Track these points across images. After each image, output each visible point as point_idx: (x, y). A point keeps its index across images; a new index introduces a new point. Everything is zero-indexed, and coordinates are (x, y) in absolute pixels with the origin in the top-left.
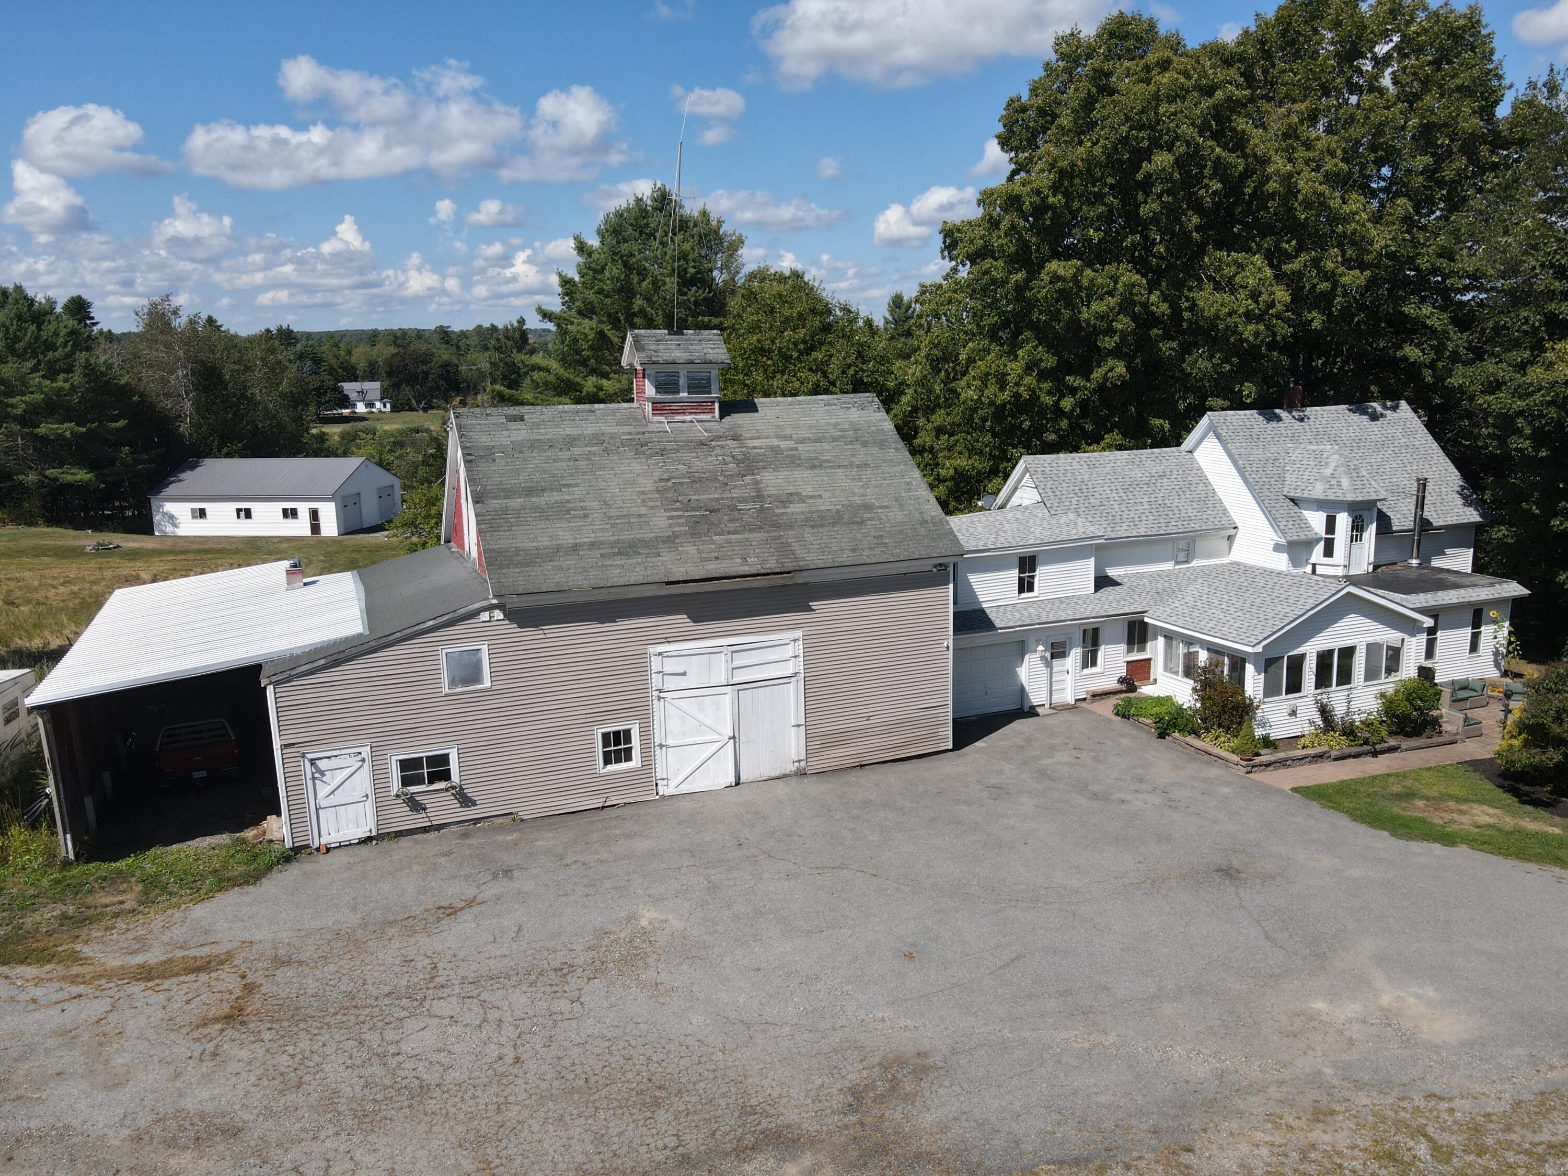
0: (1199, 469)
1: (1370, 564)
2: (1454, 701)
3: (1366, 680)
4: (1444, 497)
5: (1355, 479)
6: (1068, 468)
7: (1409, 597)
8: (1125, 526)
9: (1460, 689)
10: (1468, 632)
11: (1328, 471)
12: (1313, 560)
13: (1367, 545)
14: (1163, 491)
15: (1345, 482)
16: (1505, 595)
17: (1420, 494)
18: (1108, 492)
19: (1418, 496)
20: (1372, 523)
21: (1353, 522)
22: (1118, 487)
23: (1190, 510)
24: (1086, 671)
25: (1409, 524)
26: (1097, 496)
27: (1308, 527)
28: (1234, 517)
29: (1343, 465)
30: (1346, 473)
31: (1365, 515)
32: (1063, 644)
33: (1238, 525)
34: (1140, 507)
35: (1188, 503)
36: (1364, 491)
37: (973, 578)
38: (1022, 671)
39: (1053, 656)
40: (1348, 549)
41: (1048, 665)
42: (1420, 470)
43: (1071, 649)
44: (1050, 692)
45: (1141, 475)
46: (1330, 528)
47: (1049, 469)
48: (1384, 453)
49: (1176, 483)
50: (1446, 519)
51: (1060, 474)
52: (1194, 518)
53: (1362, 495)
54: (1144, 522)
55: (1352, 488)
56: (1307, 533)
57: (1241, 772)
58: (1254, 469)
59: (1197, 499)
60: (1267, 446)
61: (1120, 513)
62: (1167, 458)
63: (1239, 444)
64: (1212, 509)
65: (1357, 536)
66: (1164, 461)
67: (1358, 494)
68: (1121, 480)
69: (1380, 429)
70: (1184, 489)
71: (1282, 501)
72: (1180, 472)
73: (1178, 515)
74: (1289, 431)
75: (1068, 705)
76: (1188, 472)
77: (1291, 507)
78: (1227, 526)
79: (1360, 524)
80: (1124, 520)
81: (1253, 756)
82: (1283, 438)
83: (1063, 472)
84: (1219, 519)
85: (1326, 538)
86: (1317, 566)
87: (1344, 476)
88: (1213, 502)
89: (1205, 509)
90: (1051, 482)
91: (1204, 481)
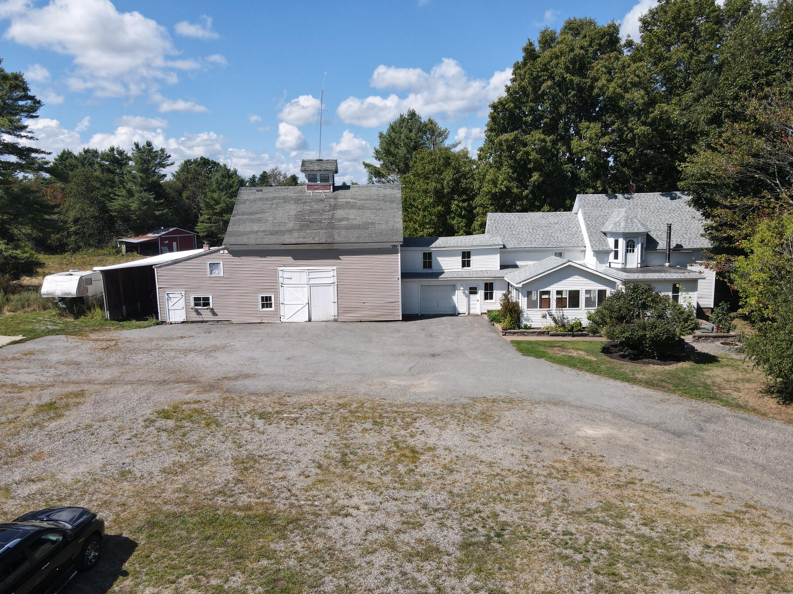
0: (577, 221)
1: (638, 263)
3: (585, 307)
5: (629, 223)
6: (508, 218)
7: (629, 274)
10: (670, 295)
11: (618, 220)
12: (609, 261)
13: (636, 254)
14: (553, 230)
17: (669, 232)
18: (524, 229)
21: (628, 243)
22: (530, 227)
23: (564, 238)
24: (486, 301)
27: (607, 245)
28: (584, 241)
29: (625, 217)
31: (635, 240)
32: (475, 288)
33: (586, 245)
34: (537, 236)
35: (564, 235)
37: (439, 259)
38: (455, 298)
39: (471, 293)
40: (624, 255)
41: (467, 296)
42: (691, 223)
43: (479, 291)
44: (469, 308)
45: (545, 223)
46: (616, 246)
47: (498, 218)
48: (673, 214)
49: (562, 227)
50: (694, 246)
51: (503, 221)
52: (564, 242)
53: (629, 230)
54: (537, 242)
55: (624, 227)
56: (605, 248)
57: (501, 335)
58: (590, 219)
59: (570, 234)
60: (604, 210)
61: (526, 238)
62: (563, 216)
63: (587, 209)
64: (576, 238)
65: (630, 250)
66: (560, 217)
67: (627, 230)
68: (533, 224)
69: (677, 203)
70: (565, 229)
71: (598, 233)
72: (567, 222)
73: (556, 240)
74: (620, 204)
75: (477, 314)
76: (571, 222)
77: (602, 236)
78: (580, 246)
79: (632, 244)
80: (526, 241)
81: (509, 329)
82: (615, 207)
83: (505, 220)
84: (577, 243)
85: (615, 250)
86: (611, 264)
87: (623, 221)
88: (578, 235)
89: (572, 238)
90: (497, 224)
91: (578, 226)
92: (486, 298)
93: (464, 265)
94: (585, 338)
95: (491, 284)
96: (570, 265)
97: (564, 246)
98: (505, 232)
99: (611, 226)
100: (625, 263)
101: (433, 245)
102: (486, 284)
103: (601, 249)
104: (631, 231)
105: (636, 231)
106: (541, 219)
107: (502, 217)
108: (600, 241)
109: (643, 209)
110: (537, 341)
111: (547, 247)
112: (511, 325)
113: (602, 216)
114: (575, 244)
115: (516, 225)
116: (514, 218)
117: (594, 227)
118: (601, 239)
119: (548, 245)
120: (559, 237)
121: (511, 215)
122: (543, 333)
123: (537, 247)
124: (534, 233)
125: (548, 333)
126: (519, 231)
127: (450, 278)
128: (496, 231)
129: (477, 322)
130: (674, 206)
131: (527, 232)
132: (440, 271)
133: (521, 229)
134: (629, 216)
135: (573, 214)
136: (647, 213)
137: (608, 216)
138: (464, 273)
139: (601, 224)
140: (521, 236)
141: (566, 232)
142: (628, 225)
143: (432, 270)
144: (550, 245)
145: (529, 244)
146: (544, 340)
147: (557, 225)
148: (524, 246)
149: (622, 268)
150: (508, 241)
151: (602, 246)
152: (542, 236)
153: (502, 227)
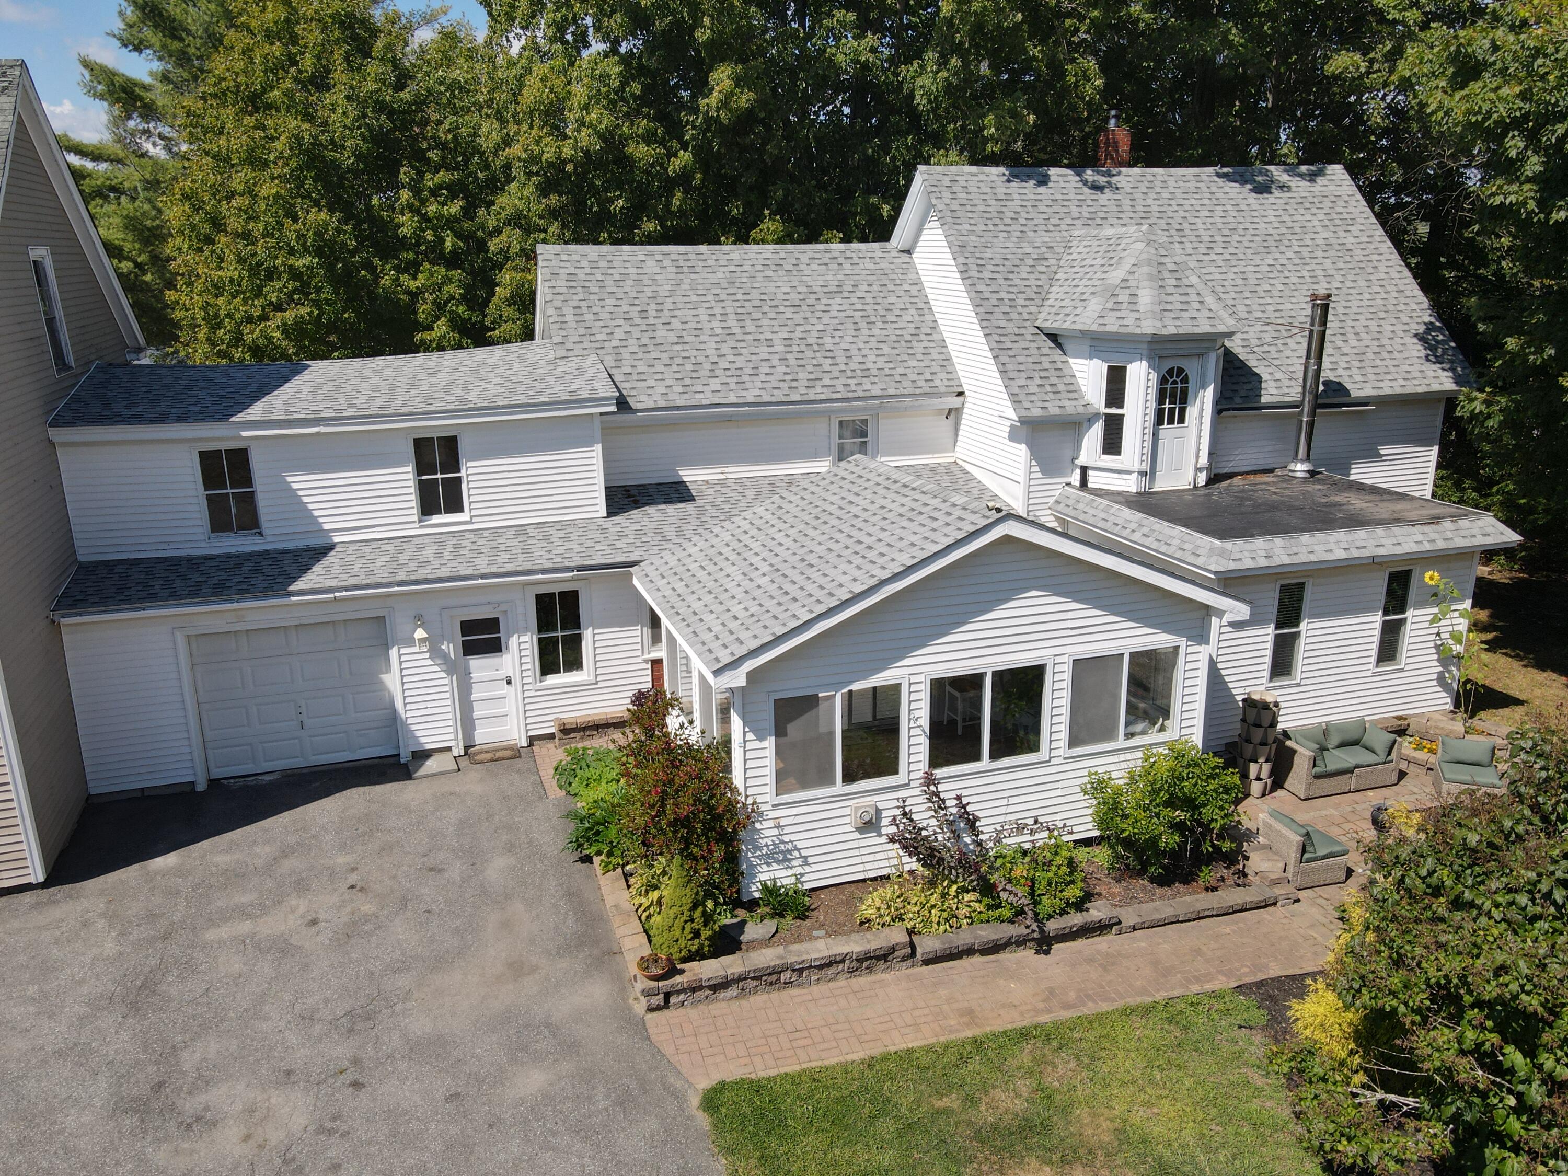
0: (917, 283)
1: (1198, 470)
2: (1317, 777)
3: (1073, 742)
4: (1385, 341)
5: (1170, 290)
6: (632, 270)
7: (1228, 544)
8: (715, 384)
9: (1342, 745)
10: (1376, 620)
11: (1116, 276)
12: (1082, 460)
13: (1194, 431)
14: (825, 320)
15: (1146, 297)
16: (1460, 543)
17: (1316, 328)
18: (704, 318)
19: (1311, 332)
20: (1204, 387)
21: (1163, 381)
22: (729, 310)
23: (872, 358)
24: (552, 680)
25: (1294, 393)
26: (676, 324)
27: (1073, 390)
28: (960, 373)
29: (1149, 262)
30: (1151, 278)
31: (1192, 368)
32: (492, 624)
33: (966, 388)
34: (763, 350)
35: (873, 344)
36: (1186, 315)
37: (299, 482)
38: (390, 681)
39: (470, 649)
40: (1149, 438)
41: (451, 668)
42: (1345, 291)
43: (509, 636)
44: (468, 723)
45: (788, 290)
46: (1115, 394)
47: (588, 271)
48: (1278, 255)
49: (859, 307)
50: (1381, 384)
51: (609, 282)
52: (874, 372)
53: (1178, 323)
54: (763, 377)
55: (1157, 308)
56: (1066, 403)
57: (640, 1007)
58: (986, 275)
59: (894, 338)
60: (1031, 234)
61: (715, 359)
62: (856, 260)
63: (968, 227)
64: (920, 357)
65: (1172, 411)
66: (847, 266)
67: (1167, 322)
68: (739, 297)
69: (1281, 212)
70: (873, 319)
71: (1030, 337)
72: (875, 288)
73: (843, 367)
74: (1085, 209)
75: (511, 748)
76: (891, 287)
77: (1046, 351)
78: (943, 389)
79: (1179, 385)
80: (717, 373)
81: (684, 960)
82: (1070, 221)
83: (617, 277)
84: (928, 377)
85: (1107, 415)
86: (1090, 473)
87: (1146, 283)
88: (926, 344)
89: (905, 357)
90: (581, 296)
91: (921, 305)
92: (548, 666)
93: (428, 506)
94: (1100, 943)
95: (570, 600)
96: (1007, 540)
97: (876, 391)
98: (619, 334)
99: (1094, 306)
100: (1149, 474)
101: (255, 411)
102: (545, 603)
103: (1054, 410)
104: (1186, 328)
105: (1204, 328)
106: (770, 273)
107: (603, 264)
108: (1043, 374)
109: (1173, 232)
110: (870, 1063)
111: (806, 398)
112: (696, 934)
113: (1031, 262)
114: (921, 383)
115: (670, 300)
116: (658, 270)
117: (1007, 309)
118: (1046, 365)
119: (811, 391)
120: (854, 352)
121: (643, 258)
122: (884, 957)
123: (767, 398)
124: (750, 337)
125: (913, 954)
126: (680, 326)
127: (347, 589)
128: (582, 331)
129: (505, 838)
130: (1273, 219)
131: (718, 331)
132: (302, 543)
133: (690, 318)
134: (1163, 260)
135: (895, 254)
136: (1190, 251)
137: (1052, 262)
138: (429, 552)
139: (1034, 296)
140: (695, 353)
141: (876, 331)
142: (1170, 299)
143: (257, 539)
144: (819, 389)
145: (733, 386)
146: (910, 1051)
147: (839, 301)
148: (710, 395)
149: (1139, 494)
150: (635, 377)
151: (1051, 396)
152: (782, 349)
153: (608, 309)
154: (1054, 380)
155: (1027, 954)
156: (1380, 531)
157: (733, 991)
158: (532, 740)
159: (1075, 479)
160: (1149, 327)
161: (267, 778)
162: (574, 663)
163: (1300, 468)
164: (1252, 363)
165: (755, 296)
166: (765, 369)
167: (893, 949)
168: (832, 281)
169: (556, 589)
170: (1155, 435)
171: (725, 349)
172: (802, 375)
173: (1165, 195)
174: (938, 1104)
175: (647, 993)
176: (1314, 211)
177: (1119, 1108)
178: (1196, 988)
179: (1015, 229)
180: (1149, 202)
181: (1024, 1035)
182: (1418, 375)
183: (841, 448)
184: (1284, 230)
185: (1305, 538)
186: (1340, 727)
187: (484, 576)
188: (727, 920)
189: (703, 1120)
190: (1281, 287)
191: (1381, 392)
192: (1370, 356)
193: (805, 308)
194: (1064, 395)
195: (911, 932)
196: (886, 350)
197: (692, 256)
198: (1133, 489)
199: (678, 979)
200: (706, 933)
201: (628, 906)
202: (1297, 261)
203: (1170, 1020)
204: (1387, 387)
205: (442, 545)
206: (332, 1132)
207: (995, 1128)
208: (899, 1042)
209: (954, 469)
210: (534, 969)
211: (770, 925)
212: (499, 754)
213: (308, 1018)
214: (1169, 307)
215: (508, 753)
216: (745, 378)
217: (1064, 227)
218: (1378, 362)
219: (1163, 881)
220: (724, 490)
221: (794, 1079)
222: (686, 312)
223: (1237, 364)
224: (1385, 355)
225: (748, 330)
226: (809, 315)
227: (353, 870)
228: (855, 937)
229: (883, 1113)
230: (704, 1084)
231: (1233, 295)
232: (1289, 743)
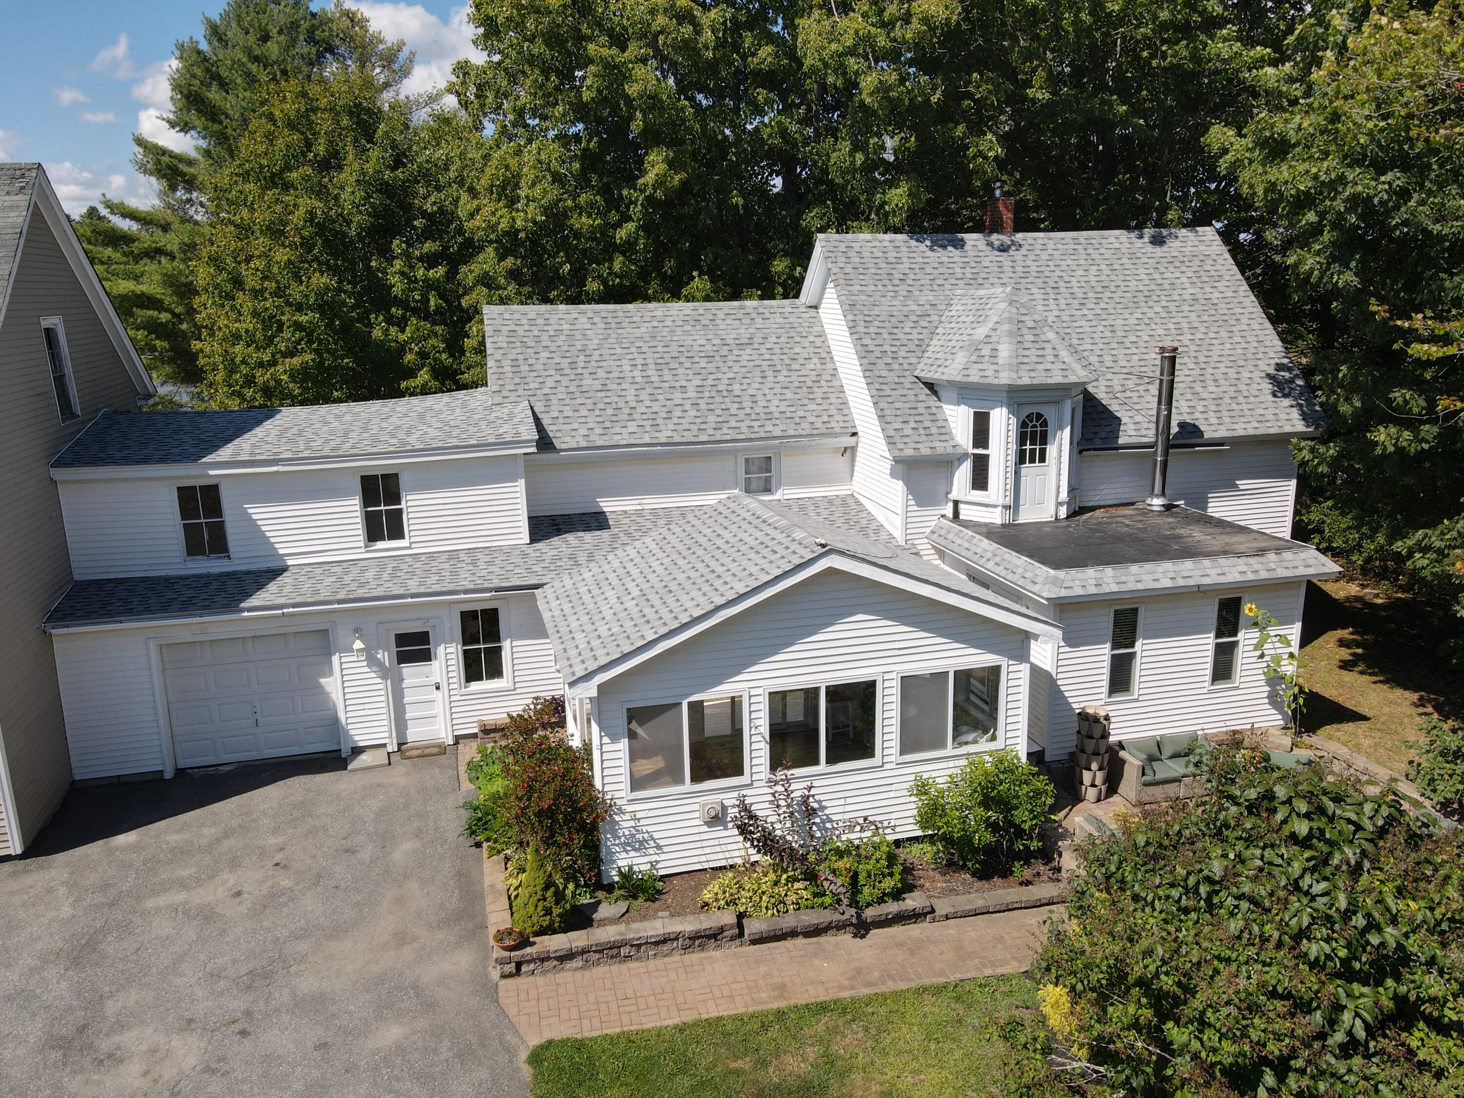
0: (822, 335)
1: (1059, 504)
2: (1146, 785)
3: (905, 749)
4: (1242, 387)
5: (1027, 345)
6: (566, 327)
7: (1061, 574)
8: (632, 427)
10: (1206, 643)
11: (981, 332)
12: (954, 495)
13: (1054, 469)
14: (735, 369)
15: (1005, 351)
17: (1165, 378)
18: (627, 368)
19: (1161, 381)
20: (1061, 428)
21: (1023, 425)
22: (649, 361)
23: (775, 402)
24: (475, 686)
25: (1148, 434)
26: (601, 373)
27: (945, 432)
28: (855, 416)
29: (1010, 320)
30: (1010, 334)
31: (1050, 413)
32: (423, 637)
33: (859, 429)
34: (677, 396)
35: (777, 390)
36: (1040, 367)
37: (259, 512)
38: (332, 684)
39: (404, 658)
40: (1011, 475)
41: (384, 673)
42: (1208, 341)
43: (438, 645)
44: (400, 723)
45: (703, 342)
46: (981, 436)
47: (527, 327)
48: (1146, 310)
49: (767, 357)
50: (1235, 426)
51: (545, 337)
52: (777, 415)
53: (1032, 374)
54: (675, 420)
55: (1014, 361)
56: (937, 444)
57: (495, 974)
58: (872, 330)
59: (797, 384)
60: (917, 293)
61: (634, 404)
62: (767, 315)
63: (859, 288)
64: (819, 401)
65: (1033, 451)
66: (759, 321)
67: (1024, 373)
68: (660, 349)
69: (1152, 271)
70: (779, 367)
71: (908, 386)
72: (783, 340)
73: (748, 411)
74: (968, 270)
75: (439, 746)
76: (798, 339)
77: (922, 397)
78: (838, 430)
79: (1039, 429)
80: (635, 416)
81: (537, 934)
82: (953, 281)
83: (552, 333)
84: (826, 419)
85: (974, 455)
86: (961, 506)
87: (1005, 339)
88: (826, 389)
89: (806, 402)
90: (519, 350)
91: (824, 355)
92: (472, 673)
93: (373, 534)
94: (914, 930)
95: (491, 616)
96: (831, 572)
97: (777, 432)
98: (550, 383)
99: (961, 359)
100: (1014, 507)
101: (225, 453)
102: (468, 617)
103: (925, 451)
104: (1040, 379)
105: (1057, 378)
106: (688, 328)
107: (540, 321)
108: (918, 418)
109: (1049, 290)
110: (681, 1029)
111: (713, 438)
112: (548, 911)
113: (915, 318)
114: (819, 425)
115: (597, 353)
116: (588, 326)
117: (889, 361)
118: (921, 410)
119: (719, 432)
120: (759, 397)
121: (576, 316)
122: (714, 936)
123: (677, 439)
124: (666, 385)
125: (741, 934)
126: (605, 375)
127: (294, 606)
128: (517, 380)
129: (415, 825)
130: (1144, 277)
131: (638, 379)
132: (264, 566)
133: (614, 369)
134: (1023, 318)
135: (804, 310)
136: (1063, 307)
137: (934, 318)
138: (370, 574)
139: (915, 348)
140: (616, 399)
141: (781, 379)
142: (1026, 353)
143: (225, 562)
144: (725, 431)
145: (648, 428)
146: (721, 1018)
147: (749, 351)
148: (626, 436)
149: (1003, 525)
150: (561, 420)
151: (924, 438)
152: (695, 395)
153: (542, 361)
154: (927, 424)
155: (846, 939)
156: (1206, 562)
157: (578, 963)
158: (458, 739)
159: (949, 510)
160: (1005, 378)
161: (225, 768)
162: (496, 671)
163: (1157, 502)
164: (1114, 407)
165: (674, 348)
166: (678, 413)
167: (722, 930)
168: (744, 333)
169: (478, 607)
170: (1017, 473)
171: (644, 396)
172: (711, 418)
173: (1044, 256)
174: (733, 1065)
175: (501, 962)
176: (1184, 269)
177: (890, 1074)
178: (988, 972)
179: (903, 289)
180: (1029, 263)
181: (823, 1008)
182: (1272, 417)
183: (748, 481)
184: (1154, 287)
185: (1134, 568)
186: (1173, 739)
187: (413, 596)
188: (585, 900)
189: (527, 1072)
190: (1147, 338)
191: (1235, 434)
192: (1227, 400)
193: (718, 358)
194: (936, 437)
195: (741, 916)
196: (789, 395)
197: (620, 314)
198: (999, 521)
199: (528, 950)
200: (556, 911)
201: (502, 887)
202: (1164, 315)
203: (958, 999)
204: (1241, 429)
205: (383, 567)
206: (214, 1071)
207: (777, 1087)
208: (712, 1012)
209: (850, 501)
210: (415, 939)
211: (623, 906)
212: (427, 751)
213: (216, 976)
214: (1025, 360)
215: (436, 750)
216: (660, 421)
217: (948, 287)
218: (1234, 406)
219: (984, 874)
220: (640, 520)
221: (613, 1040)
222: (612, 363)
223: (1100, 409)
224: (1241, 399)
225: (665, 378)
226: (721, 364)
227: (281, 849)
228: (690, 918)
229: (682, 1071)
230: (535, 1041)
231: (1101, 346)
232: (1122, 754)
